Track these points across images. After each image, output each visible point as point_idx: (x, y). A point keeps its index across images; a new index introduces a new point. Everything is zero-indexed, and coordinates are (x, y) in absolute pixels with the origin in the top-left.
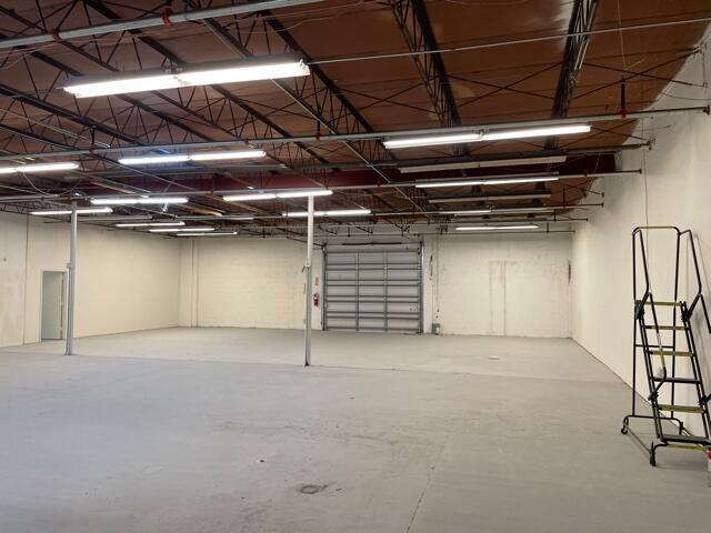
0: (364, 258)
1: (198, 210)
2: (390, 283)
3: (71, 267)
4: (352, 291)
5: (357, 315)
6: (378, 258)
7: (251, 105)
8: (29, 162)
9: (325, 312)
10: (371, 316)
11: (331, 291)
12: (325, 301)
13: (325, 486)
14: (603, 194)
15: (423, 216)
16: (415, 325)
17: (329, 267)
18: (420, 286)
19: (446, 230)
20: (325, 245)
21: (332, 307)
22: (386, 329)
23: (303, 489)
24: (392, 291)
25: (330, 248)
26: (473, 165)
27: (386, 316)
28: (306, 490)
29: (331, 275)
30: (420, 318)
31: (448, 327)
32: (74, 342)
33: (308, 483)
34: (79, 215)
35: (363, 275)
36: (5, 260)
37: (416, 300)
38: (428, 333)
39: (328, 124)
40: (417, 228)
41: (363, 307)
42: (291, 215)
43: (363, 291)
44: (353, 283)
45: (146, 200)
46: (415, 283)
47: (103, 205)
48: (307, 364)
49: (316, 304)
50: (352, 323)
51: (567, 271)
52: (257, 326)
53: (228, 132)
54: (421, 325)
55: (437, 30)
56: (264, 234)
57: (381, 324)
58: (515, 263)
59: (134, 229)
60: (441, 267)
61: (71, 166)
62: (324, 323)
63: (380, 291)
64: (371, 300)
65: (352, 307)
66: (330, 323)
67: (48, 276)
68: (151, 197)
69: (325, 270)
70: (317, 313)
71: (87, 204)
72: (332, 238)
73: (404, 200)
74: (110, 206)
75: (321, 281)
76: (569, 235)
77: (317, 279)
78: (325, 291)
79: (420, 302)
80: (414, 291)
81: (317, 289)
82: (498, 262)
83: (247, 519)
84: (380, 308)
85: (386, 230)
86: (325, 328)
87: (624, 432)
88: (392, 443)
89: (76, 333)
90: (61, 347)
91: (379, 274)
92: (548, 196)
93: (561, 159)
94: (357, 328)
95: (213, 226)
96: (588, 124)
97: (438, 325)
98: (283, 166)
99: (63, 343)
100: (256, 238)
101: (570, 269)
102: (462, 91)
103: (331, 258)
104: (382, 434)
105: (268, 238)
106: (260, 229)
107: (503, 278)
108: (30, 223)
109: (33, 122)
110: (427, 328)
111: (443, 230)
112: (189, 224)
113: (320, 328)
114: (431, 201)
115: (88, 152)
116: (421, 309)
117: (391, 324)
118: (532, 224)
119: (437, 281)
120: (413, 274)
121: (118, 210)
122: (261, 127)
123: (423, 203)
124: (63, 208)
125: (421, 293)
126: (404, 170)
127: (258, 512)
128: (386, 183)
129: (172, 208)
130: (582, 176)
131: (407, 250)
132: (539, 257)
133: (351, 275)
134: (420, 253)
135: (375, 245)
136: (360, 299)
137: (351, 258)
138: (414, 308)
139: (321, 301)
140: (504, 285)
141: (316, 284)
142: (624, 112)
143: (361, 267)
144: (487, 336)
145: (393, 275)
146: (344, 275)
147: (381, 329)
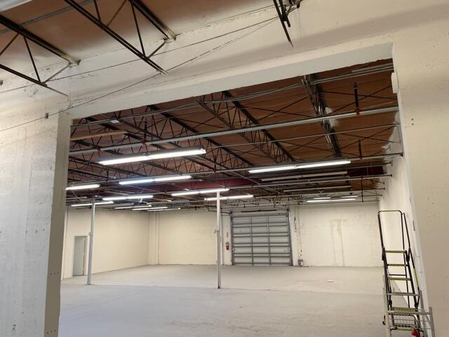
0: (255, 220)
1: (159, 200)
2: (271, 235)
3: (91, 234)
4: (248, 240)
5: (253, 255)
6: (263, 219)
9: (233, 254)
10: (261, 255)
11: (236, 240)
12: (233, 247)
16: (288, 260)
17: (234, 226)
18: (289, 236)
20: (231, 213)
21: (237, 250)
22: (270, 263)
24: (272, 240)
25: (234, 214)
27: (270, 255)
29: (236, 231)
30: (290, 255)
31: (308, 261)
32: (92, 276)
34: (96, 205)
35: (255, 230)
37: (287, 245)
38: (296, 266)
39: (220, 164)
41: (256, 250)
42: (209, 199)
43: (255, 240)
44: (249, 235)
46: (286, 234)
47: (109, 200)
48: (219, 288)
49: (228, 249)
50: (249, 260)
54: (292, 261)
56: (196, 208)
57: (267, 260)
58: (346, 220)
59: (124, 209)
60: (301, 225)
61: (96, 186)
62: (232, 260)
63: (265, 240)
64: (261, 245)
65: (249, 250)
66: (237, 260)
69: (232, 227)
70: (228, 254)
71: (101, 200)
72: (235, 209)
74: (112, 201)
75: (230, 235)
76: (376, 203)
77: (227, 234)
78: (232, 240)
79: (290, 246)
80: (286, 239)
81: (228, 239)
82: (336, 220)
84: (266, 250)
85: (265, 203)
86: (234, 264)
88: (257, 331)
91: (265, 230)
94: (253, 264)
95: (167, 206)
96: (349, 159)
97: (302, 261)
99: (86, 278)
100: (191, 210)
103: (236, 220)
104: (252, 327)
105: (198, 211)
106: (194, 206)
107: (339, 230)
110: (295, 263)
111: (300, 202)
112: (154, 206)
113: (231, 263)
116: (291, 251)
117: (274, 260)
119: (300, 232)
120: (285, 229)
125: (290, 240)
131: (280, 214)
133: (248, 230)
134: (288, 216)
135: (261, 212)
136: (252, 245)
137: (247, 220)
138: (287, 250)
139: (230, 247)
140: (340, 234)
141: (227, 236)
142: (361, 157)
143: (253, 225)
144: (333, 266)
145: (272, 229)
146: (243, 230)
147: (267, 263)
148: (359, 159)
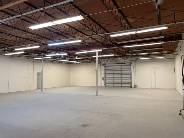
0: (115, 68)
1: (71, 57)
2: (122, 74)
3: (42, 71)
4: (112, 76)
5: (114, 83)
6: (119, 67)
7: (77, 29)
8: (29, 46)
9: (105, 82)
10: (118, 83)
11: (107, 76)
12: (105, 79)
13: (89, 125)
14: (181, 47)
15: (129, 55)
16: (130, 85)
17: (106, 70)
18: (131, 75)
19: (138, 59)
20: (105, 64)
21: (107, 81)
22: (122, 86)
23: (83, 125)
24: (123, 76)
25: (106, 65)
26: (137, 40)
27: (122, 83)
28: (84, 126)
29: (107, 72)
30: (131, 83)
31: (139, 86)
32: (43, 89)
33: (85, 124)
34: (44, 59)
35: (115, 72)
36: (29, 70)
37: (130, 78)
38: (133, 88)
40: (129, 59)
41: (115, 81)
42: (93, 57)
43: (115, 76)
44: (112, 74)
45: (58, 54)
46: (130, 74)
47: (49, 56)
48: (97, 95)
49: (103, 80)
50: (113, 85)
51: (174, 70)
52: (89, 86)
53: (71, 36)
54: (131, 85)
55: (119, 4)
56: (89, 62)
57: (120, 85)
58: (158, 68)
59: (58, 62)
60: (136, 70)
61: (38, 47)
62: (105, 85)
63: (120, 76)
64: (118, 79)
65: (112, 81)
66: (107, 85)
67: (38, 74)
68: (59, 53)
69: (105, 71)
70: (103, 82)
71: (45, 56)
72: (107, 63)
73: (122, 51)
74: (51, 56)
76: (174, 59)
77: (103, 73)
78: (105, 76)
79: (131, 79)
80: (129, 76)
81: (103, 76)
82: (153, 68)
83: (66, 132)
84: (120, 81)
85: (120, 60)
86: (105, 86)
87: (180, 114)
88: (111, 115)
89: (44, 87)
90: (40, 90)
91: (120, 72)
92: (163, 48)
93: (163, 37)
94: (114, 86)
95: (76, 61)
96: (167, 26)
97: (136, 85)
98: (87, 44)
99: (41, 90)
100: (87, 63)
101: (175, 69)
102: (131, 20)
103: (107, 68)
104: (109, 113)
105: (90, 63)
106: (88, 61)
107: (155, 72)
108: (34, 61)
109: (28, 37)
110: (133, 86)
111: (137, 59)
112: (70, 60)
113: (104, 86)
114: (129, 51)
115: (40, 43)
116: (131, 81)
117: (123, 85)
118: (162, 57)
119: (136, 73)
120: (129, 72)
121: (53, 57)
122: (80, 34)
123: (127, 52)
124: (40, 57)
125: (131, 77)
126: (118, 43)
127: (70, 130)
128: (115, 47)
129: (64, 56)
130: (170, 42)
131: (127, 65)
132: (165, 66)
133: (112, 72)
134: (130, 66)
135: (118, 64)
136: (114, 78)
137: (112, 68)
138: (129, 81)
139: (104, 79)
140: (155, 74)
141: (103, 75)
142: (175, 22)
143: (115, 70)
144: (150, 88)
145: (123, 72)
146: (110, 72)
147: (120, 86)
148: (174, 24)
